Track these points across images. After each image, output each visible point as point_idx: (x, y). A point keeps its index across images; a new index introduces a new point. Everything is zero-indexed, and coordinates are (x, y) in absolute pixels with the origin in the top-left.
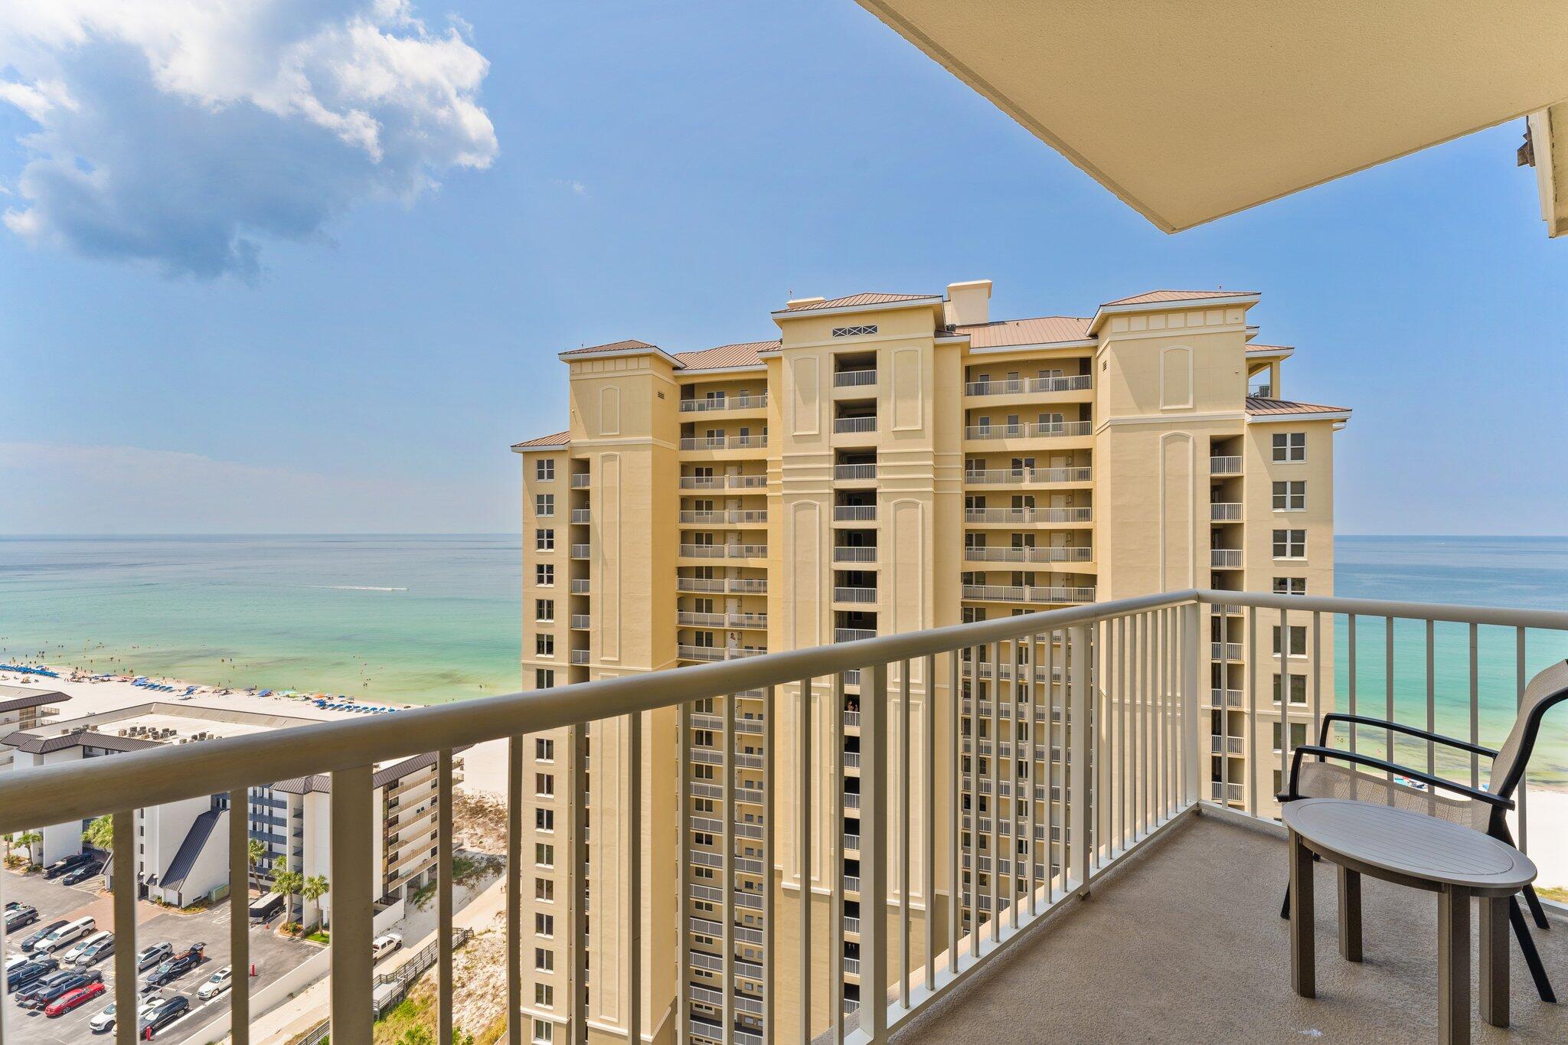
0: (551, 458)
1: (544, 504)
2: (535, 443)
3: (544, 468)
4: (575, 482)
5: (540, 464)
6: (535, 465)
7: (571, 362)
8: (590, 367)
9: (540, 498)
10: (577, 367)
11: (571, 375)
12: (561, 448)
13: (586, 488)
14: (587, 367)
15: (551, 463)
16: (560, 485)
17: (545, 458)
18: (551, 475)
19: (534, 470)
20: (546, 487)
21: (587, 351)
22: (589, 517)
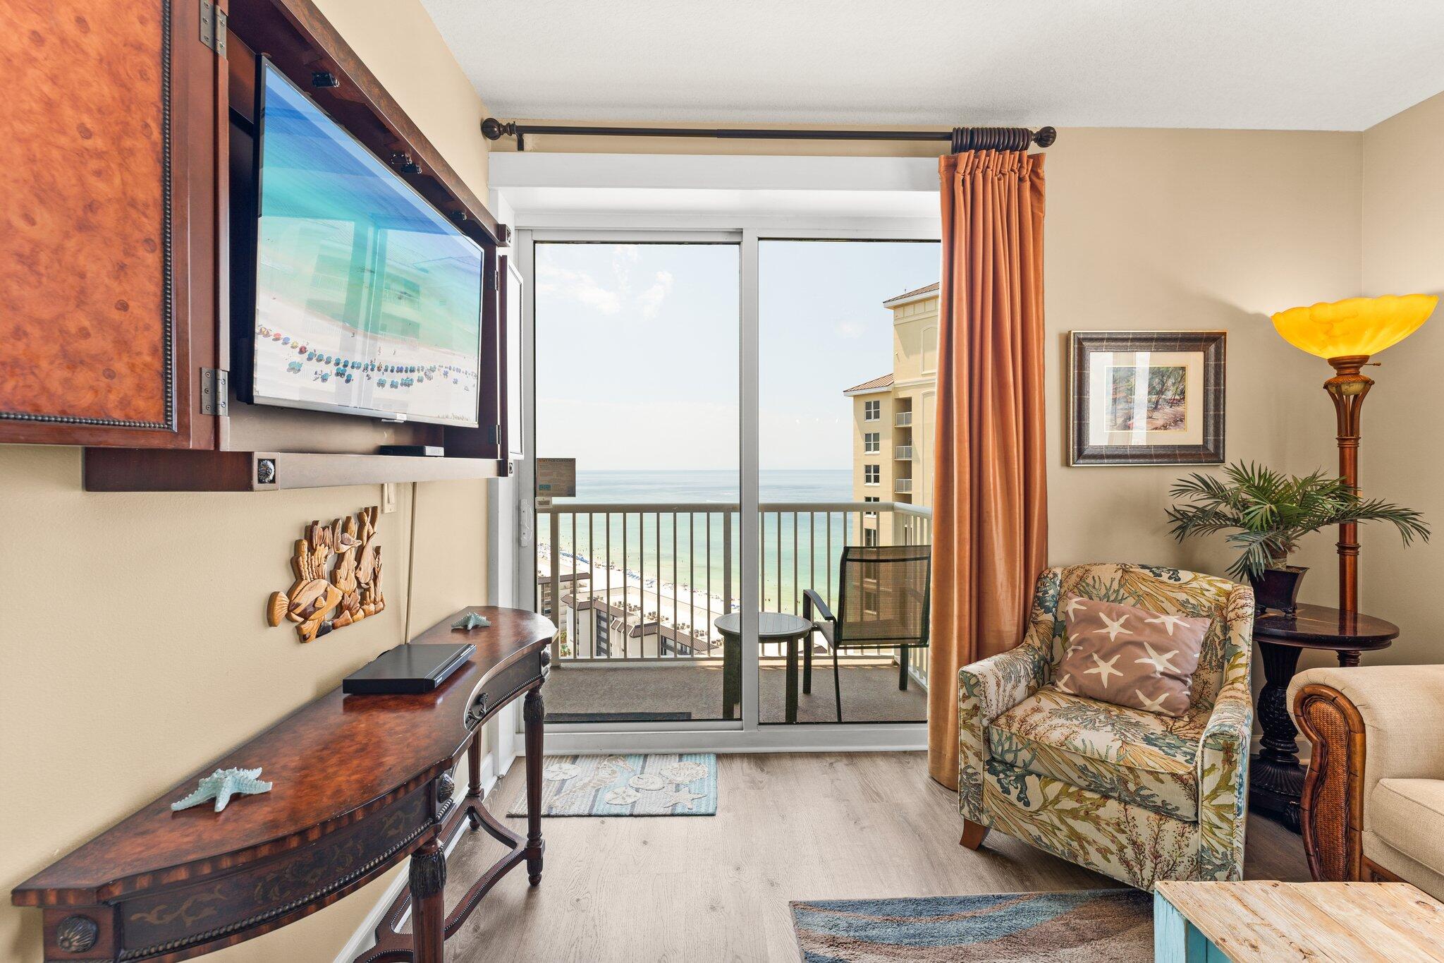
0: (876, 400)
1: (871, 441)
2: (866, 386)
3: (871, 409)
4: (899, 421)
5: (868, 405)
6: (863, 406)
7: (895, 307)
8: (902, 313)
9: (868, 436)
10: (900, 312)
11: (895, 320)
12: (885, 389)
13: (910, 426)
14: (909, 310)
15: (877, 404)
16: (886, 424)
17: (872, 400)
18: (877, 416)
19: (863, 412)
20: (873, 426)
21: (910, 295)
22: (911, 452)
